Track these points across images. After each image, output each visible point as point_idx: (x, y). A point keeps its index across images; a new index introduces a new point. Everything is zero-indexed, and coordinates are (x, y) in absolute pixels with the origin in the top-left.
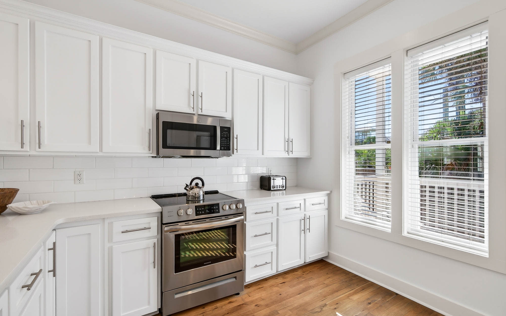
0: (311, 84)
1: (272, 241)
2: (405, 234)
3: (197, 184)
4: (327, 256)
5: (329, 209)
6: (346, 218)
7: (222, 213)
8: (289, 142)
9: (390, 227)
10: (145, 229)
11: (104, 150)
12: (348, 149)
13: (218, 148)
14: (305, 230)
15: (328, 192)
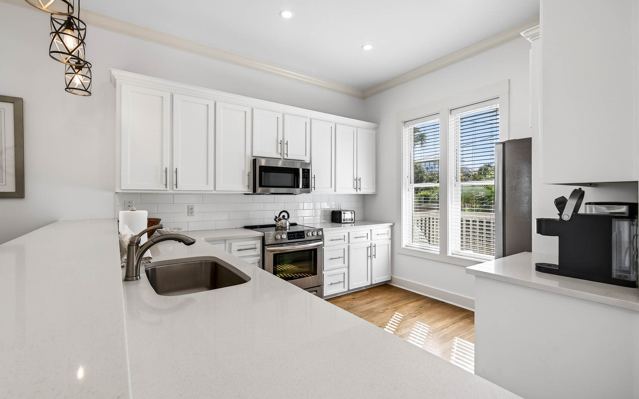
0: (376, 128)
1: (344, 264)
2: (449, 254)
3: (284, 216)
4: (390, 280)
5: (392, 239)
6: (406, 246)
7: (306, 238)
8: (357, 180)
9: (439, 250)
10: (252, 249)
11: (217, 189)
12: (408, 187)
13: (301, 186)
14: (371, 256)
15: (391, 224)
